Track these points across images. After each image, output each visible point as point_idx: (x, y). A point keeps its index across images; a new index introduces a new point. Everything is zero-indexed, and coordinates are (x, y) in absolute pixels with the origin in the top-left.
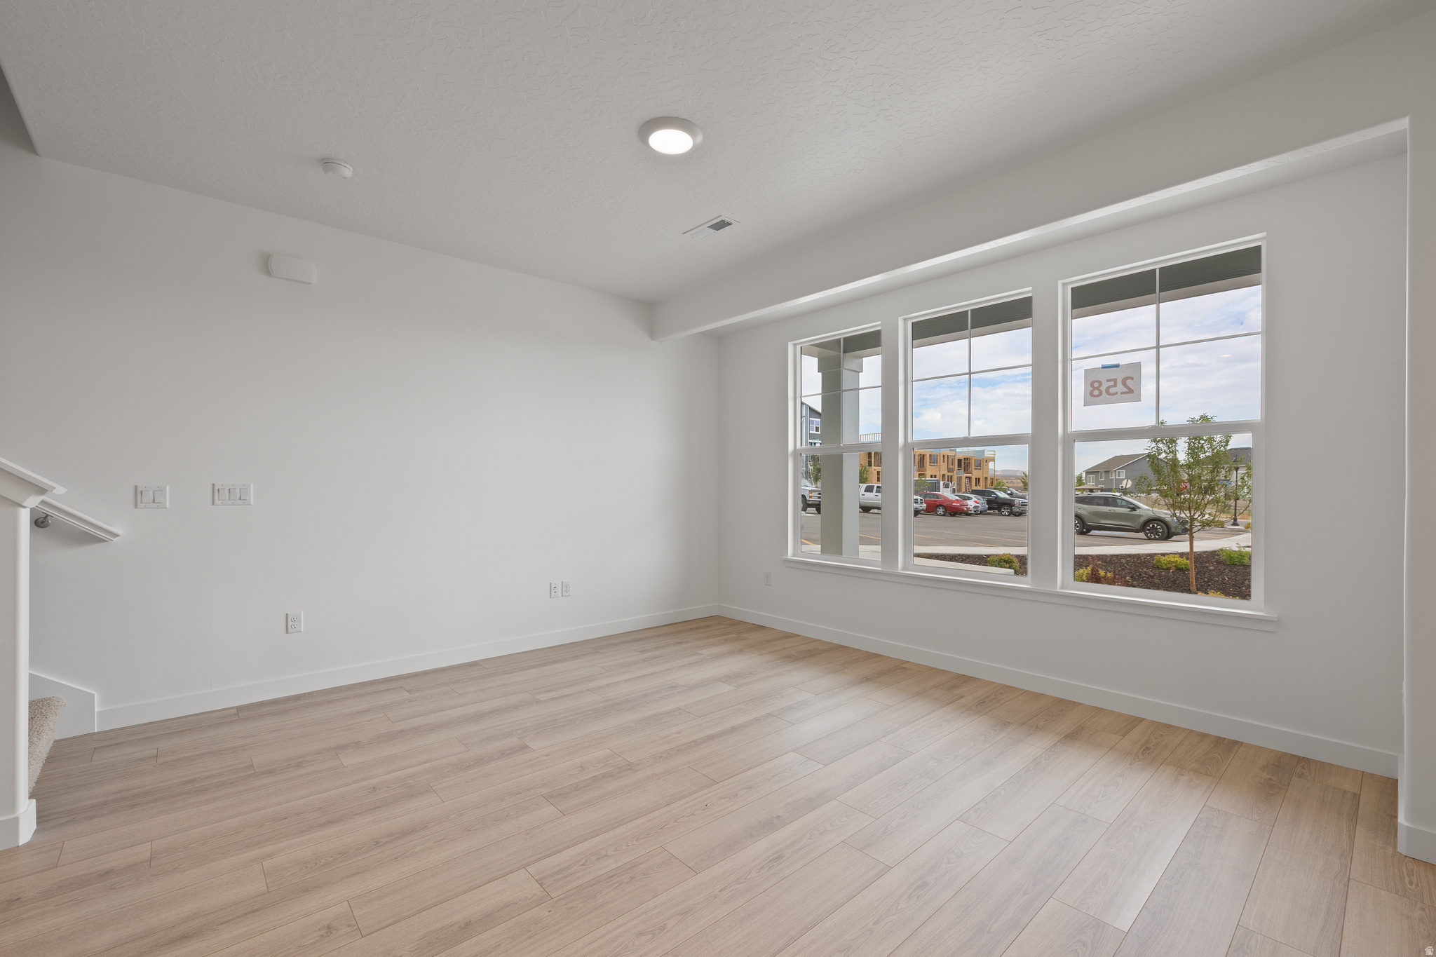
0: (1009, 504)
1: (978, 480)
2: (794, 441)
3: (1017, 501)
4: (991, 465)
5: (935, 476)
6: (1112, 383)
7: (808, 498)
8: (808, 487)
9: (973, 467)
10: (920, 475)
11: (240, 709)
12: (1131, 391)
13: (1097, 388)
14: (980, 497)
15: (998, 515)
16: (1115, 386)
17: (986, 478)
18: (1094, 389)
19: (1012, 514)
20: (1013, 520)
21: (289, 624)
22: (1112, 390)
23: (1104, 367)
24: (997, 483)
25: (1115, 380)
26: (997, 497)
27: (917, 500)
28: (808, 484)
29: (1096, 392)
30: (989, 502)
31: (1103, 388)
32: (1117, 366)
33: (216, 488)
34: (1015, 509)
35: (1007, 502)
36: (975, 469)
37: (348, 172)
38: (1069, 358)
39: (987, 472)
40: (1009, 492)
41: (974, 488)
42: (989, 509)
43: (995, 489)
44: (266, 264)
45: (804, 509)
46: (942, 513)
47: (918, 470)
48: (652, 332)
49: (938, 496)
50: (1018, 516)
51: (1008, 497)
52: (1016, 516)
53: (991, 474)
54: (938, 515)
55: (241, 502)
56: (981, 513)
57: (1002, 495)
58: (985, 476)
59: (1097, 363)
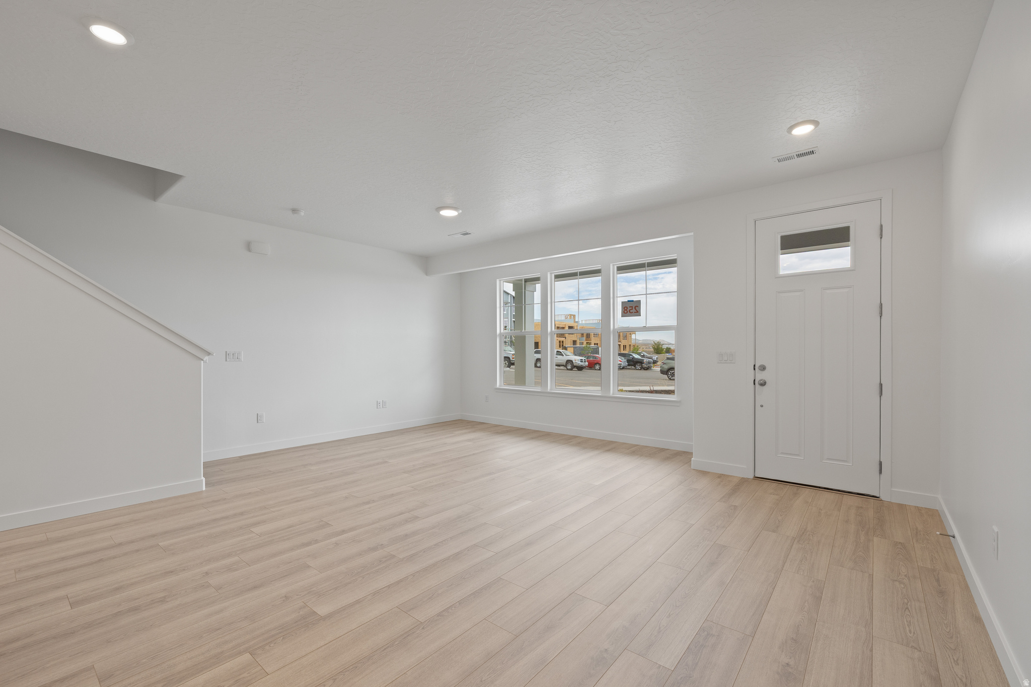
0: (640, 362)
1: (625, 347)
2: (499, 329)
3: (645, 360)
4: (633, 336)
5: (597, 344)
6: (631, 308)
7: (511, 359)
8: (511, 352)
9: (622, 338)
10: (587, 343)
11: (241, 457)
12: (637, 312)
13: (626, 310)
14: (623, 358)
15: (634, 369)
16: (632, 309)
17: (630, 345)
18: (625, 310)
19: (643, 368)
20: (643, 372)
21: (258, 418)
22: (631, 311)
23: (628, 301)
24: (636, 350)
25: (632, 307)
26: (633, 358)
27: (582, 360)
28: (511, 349)
29: (626, 312)
30: (628, 361)
31: (628, 310)
32: (633, 301)
33: (227, 353)
34: (644, 365)
35: (639, 361)
36: (623, 339)
37: (302, 214)
38: (616, 296)
39: (631, 341)
40: (642, 354)
41: (623, 352)
42: (629, 365)
43: (633, 353)
44: (248, 246)
45: (509, 366)
46: (598, 368)
47: (586, 340)
48: (427, 272)
49: (595, 357)
50: (646, 370)
51: (640, 357)
52: (645, 370)
53: (633, 342)
54: (596, 370)
55: (238, 360)
56: (623, 368)
57: (636, 356)
58: (629, 344)
59: (626, 299)
